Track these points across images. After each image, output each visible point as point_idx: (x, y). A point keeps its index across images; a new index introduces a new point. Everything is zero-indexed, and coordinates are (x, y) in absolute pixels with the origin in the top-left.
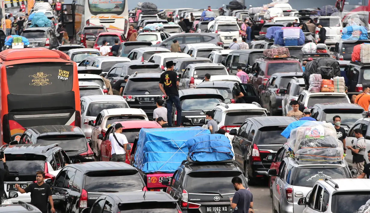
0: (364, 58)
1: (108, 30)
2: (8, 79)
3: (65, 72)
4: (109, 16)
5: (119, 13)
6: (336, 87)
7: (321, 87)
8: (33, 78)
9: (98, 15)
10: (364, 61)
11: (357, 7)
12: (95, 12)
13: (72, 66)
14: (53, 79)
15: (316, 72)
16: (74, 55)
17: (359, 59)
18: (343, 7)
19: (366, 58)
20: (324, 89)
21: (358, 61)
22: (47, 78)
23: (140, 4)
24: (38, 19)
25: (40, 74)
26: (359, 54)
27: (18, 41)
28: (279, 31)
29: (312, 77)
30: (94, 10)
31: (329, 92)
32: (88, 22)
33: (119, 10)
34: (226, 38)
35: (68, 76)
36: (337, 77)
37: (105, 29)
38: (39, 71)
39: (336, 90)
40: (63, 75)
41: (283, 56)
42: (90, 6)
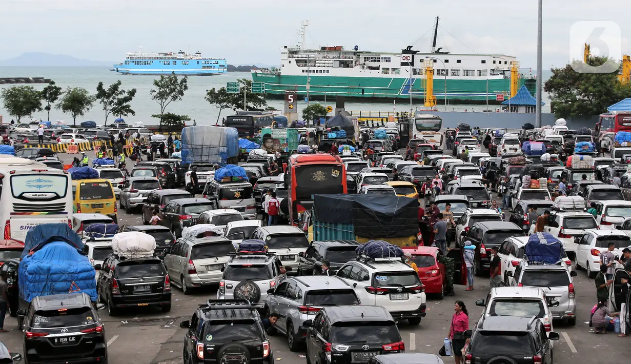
0: (573, 165)
1: (428, 142)
2: (296, 176)
3: (336, 171)
4: (430, 132)
5: (437, 130)
6: (541, 185)
7: (531, 185)
8: (314, 175)
9: (422, 132)
10: (573, 167)
11: (608, 129)
12: (420, 128)
13: (342, 167)
14: (328, 176)
15: (527, 174)
16: (385, 159)
17: (571, 166)
18: (600, 129)
19: (575, 165)
20: (532, 186)
21: (570, 168)
22: (324, 175)
23: (459, 124)
24: (379, 134)
25: (319, 173)
26: (571, 162)
27: (347, 149)
28: (528, 145)
29: (524, 177)
30: (419, 128)
31: (536, 188)
32: (415, 136)
33: (437, 128)
34: (511, 149)
35: (338, 174)
36: (542, 178)
37: (425, 141)
38: (319, 170)
39: (541, 187)
40: (335, 173)
41: (521, 163)
42: (416, 125)
